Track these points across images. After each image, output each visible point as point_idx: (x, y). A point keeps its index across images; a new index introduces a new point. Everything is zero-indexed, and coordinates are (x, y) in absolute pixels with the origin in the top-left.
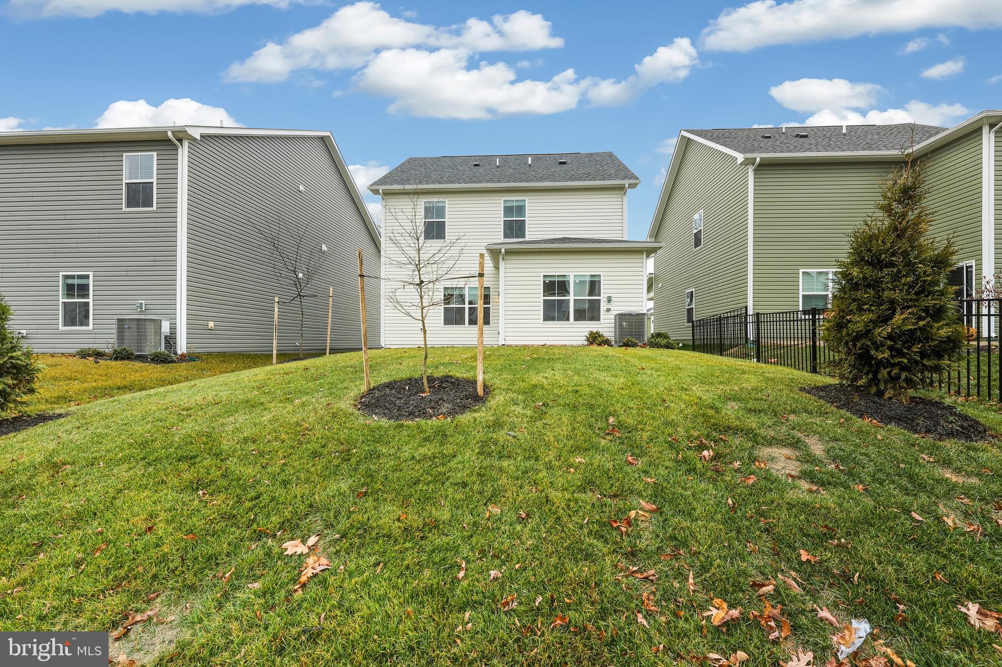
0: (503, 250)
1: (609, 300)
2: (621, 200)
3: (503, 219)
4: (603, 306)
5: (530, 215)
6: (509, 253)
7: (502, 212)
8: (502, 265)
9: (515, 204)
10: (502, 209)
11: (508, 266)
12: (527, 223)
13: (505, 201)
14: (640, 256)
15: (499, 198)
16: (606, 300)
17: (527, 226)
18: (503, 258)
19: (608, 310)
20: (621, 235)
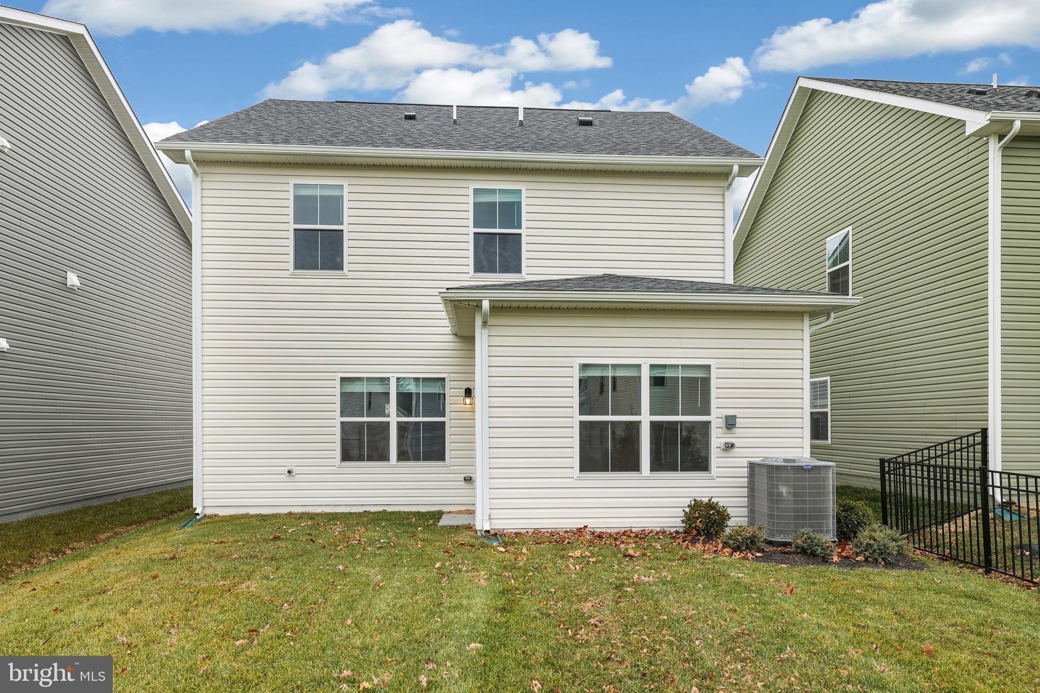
0: (486, 305)
1: (730, 423)
2: (719, 199)
3: (472, 230)
4: (717, 438)
5: (531, 224)
6: (500, 309)
7: (471, 215)
8: (481, 337)
9: (497, 199)
10: (471, 207)
11: (496, 341)
12: (524, 240)
13: (477, 191)
14: (796, 325)
15: (464, 184)
16: (721, 422)
17: (524, 247)
18: (485, 324)
19: (730, 447)
20: (720, 274)
